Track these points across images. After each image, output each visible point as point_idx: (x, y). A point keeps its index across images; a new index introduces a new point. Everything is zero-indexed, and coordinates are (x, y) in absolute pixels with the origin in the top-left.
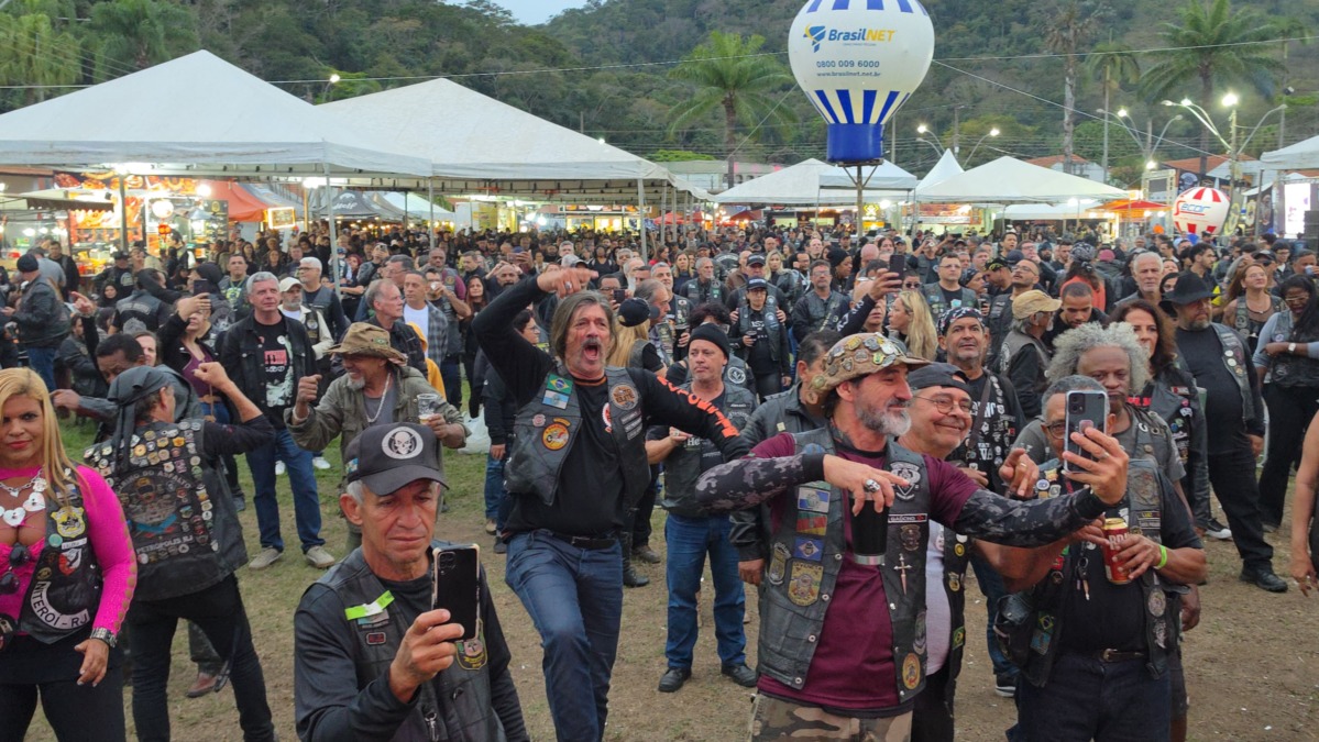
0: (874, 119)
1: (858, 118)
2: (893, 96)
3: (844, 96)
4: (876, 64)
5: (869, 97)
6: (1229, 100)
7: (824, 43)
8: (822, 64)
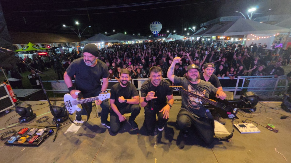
0: (157, 33)
1: (156, 33)
2: (158, 31)
3: (154, 31)
4: (156, 29)
5: (156, 31)
6: (194, 28)
7: (152, 27)
8: (152, 29)
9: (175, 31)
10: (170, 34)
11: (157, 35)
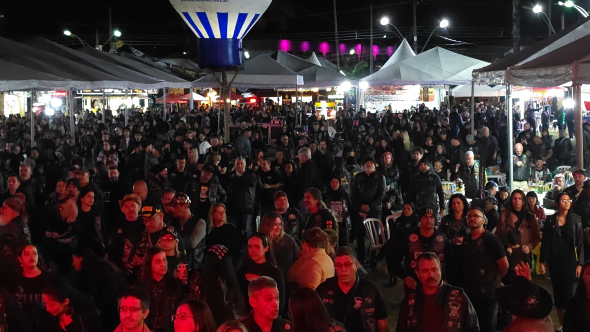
0: (230, 34)
1: (217, 34)
3: (203, 17)
5: (223, 19)
9: (444, 23)
10: (405, 42)
11: (230, 51)
